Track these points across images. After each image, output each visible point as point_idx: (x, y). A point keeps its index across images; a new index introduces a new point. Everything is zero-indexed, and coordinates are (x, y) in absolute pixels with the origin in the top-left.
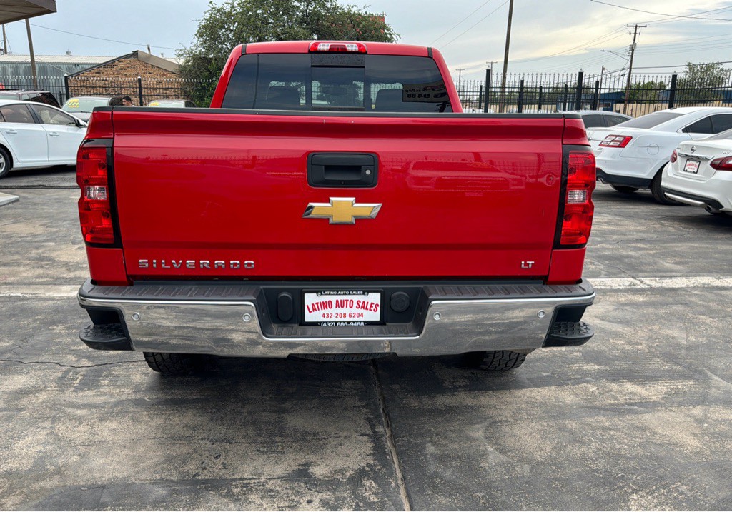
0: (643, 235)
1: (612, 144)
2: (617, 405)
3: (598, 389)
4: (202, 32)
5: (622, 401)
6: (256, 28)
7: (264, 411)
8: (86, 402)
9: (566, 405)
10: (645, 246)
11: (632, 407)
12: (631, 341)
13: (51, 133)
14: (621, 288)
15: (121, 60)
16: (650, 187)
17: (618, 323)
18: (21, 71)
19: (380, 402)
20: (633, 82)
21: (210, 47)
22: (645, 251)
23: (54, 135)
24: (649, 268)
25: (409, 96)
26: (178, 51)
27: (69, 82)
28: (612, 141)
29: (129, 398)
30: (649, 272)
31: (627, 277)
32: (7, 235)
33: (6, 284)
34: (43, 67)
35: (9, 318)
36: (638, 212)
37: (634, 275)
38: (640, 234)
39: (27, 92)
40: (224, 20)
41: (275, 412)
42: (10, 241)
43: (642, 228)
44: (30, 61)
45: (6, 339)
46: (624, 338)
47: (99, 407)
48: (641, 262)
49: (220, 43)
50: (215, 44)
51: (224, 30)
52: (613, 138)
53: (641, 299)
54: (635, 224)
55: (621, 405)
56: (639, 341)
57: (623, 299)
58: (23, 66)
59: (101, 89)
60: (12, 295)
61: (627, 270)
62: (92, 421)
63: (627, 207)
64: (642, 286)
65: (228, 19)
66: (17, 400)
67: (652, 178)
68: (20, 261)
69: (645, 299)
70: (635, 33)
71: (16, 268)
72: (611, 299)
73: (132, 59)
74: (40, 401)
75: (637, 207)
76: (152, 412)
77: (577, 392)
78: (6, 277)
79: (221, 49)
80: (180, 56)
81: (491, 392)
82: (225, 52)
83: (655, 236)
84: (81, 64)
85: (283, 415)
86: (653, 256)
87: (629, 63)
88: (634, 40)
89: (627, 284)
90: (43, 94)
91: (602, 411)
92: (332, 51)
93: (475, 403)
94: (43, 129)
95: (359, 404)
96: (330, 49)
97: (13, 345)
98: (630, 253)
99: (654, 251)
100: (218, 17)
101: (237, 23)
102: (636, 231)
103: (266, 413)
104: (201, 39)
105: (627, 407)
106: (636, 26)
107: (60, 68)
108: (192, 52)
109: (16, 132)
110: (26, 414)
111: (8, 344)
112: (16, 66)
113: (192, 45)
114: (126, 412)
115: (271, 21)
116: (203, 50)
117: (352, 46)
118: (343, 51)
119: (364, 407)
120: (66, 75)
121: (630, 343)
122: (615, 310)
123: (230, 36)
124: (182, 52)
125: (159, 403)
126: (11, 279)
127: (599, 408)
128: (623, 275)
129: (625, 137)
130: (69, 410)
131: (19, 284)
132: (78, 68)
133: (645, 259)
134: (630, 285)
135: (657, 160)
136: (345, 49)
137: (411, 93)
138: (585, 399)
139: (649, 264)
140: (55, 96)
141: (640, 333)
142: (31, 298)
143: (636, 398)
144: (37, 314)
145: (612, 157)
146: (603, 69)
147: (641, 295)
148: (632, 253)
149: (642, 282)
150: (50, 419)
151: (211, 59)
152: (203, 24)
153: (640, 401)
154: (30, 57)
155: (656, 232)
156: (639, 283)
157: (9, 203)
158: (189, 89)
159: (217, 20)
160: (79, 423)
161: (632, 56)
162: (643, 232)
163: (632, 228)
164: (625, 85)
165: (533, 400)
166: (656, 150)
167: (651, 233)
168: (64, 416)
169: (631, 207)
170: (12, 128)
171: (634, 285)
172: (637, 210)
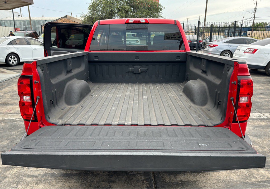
0: (263, 91)
1: (249, 52)
2: (257, 182)
3: (248, 172)
4: (90, 8)
5: (259, 180)
6: (110, 6)
7: (103, 181)
8: (31, 174)
9: (234, 181)
10: (263, 97)
11: (264, 183)
12: (261, 146)
13: (34, 49)
14: (255, 118)
15: (61, 19)
16: (265, 69)
17: (255, 136)
18: (26, 23)
19: (153, 178)
20: (255, 23)
21: (93, 13)
22: (264, 99)
23: (35, 49)
24: (266, 108)
25: (167, 38)
26: (81, 15)
27: (42, 27)
28: (249, 51)
29: (49, 172)
30: (266, 110)
31: (257, 112)
32: (14, 91)
33: (10, 113)
34: (34, 21)
35: (8, 130)
36: (259, 80)
37: (260, 111)
38: (261, 91)
39: (27, 32)
40: (98, 3)
41: (108, 182)
42: (15, 94)
43: (262, 88)
44: (29, 19)
45: (6, 141)
46: (258, 144)
47: (36, 177)
48: (263, 105)
49: (97, 12)
50: (95, 12)
51: (98, 7)
52: (249, 50)
53: (264, 124)
54: (259, 86)
55: (258, 181)
56: (265, 146)
57: (256, 124)
58: (27, 21)
59: (54, 30)
60: (11, 119)
61: (257, 108)
62: (33, 184)
63: (255, 77)
64: (263, 117)
65: (100, 3)
66: (5, 172)
67: (265, 66)
68: (16, 103)
69: (266, 124)
70: (256, 4)
71: (15, 106)
72: (251, 124)
73: (65, 18)
74: (14, 173)
75: (259, 78)
76: (57, 180)
77: (239, 174)
78: (11, 111)
79: (97, 14)
80: (82, 17)
81: (201, 173)
82: (99, 15)
83: (267, 92)
84: (48, 20)
85: (111, 184)
86: (268, 101)
87: (254, 15)
88: (256, 6)
89: (258, 116)
90: (33, 32)
91: (250, 185)
92: (135, 23)
93: (194, 180)
94: (30, 47)
95: (143, 179)
96: (134, 22)
97: (8, 143)
98: (258, 100)
99: (268, 99)
100: (96, 2)
101: (103, 4)
102: (260, 89)
103: (104, 183)
104: (90, 11)
105: (261, 183)
106: (257, 1)
107: (40, 22)
108: (86, 16)
109: (21, 48)
110: (7, 180)
111: (6, 143)
112: (25, 21)
113: (87, 13)
114: (47, 180)
115: (116, 3)
116: (91, 15)
117: (143, 20)
118: (139, 23)
119: (146, 180)
120: (41, 25)
121: (261, 147)
122: (253, 129)
123: (101, 9)
124: (83, 16)
125: (61, 176)
126: (12, 111)
127: (249, 184)
128: (255, 111)
129: (254, 49)
130: (24, 178)
131: (15, 113)
132: (46, 22)
133: (264, 103)
134: (259, 116)
135: (268, 58)
136: (140, 22)
137: (168, 37)
138: (242, 178)
139: (266, 106)
140: (37, 33)
141: (265, 142)
142: (18, 121)
143: (265, 178)
144: (19, 128)
145: (249, 57)
146: (243, 18)
147: (264, 121)
148: (259, 100)
149: (264, 115)
150: (16, 183)
151: (94, 18)
152: (91, 5)
153: (267, 180)
154: (29, 18)
155: (268, 90)
156: (262, 115)
157: (17, 76)
158: (85, 30)
159: (96, 3)
160: (27, 186)
161: (255, 13)
162: (263, 90)
163: (258, 88)
164: (252, 24)
165: (219, 178)
166: (268, 54)
167: (266, 90)
168: (22, 181)
169: (257, 77)
170: (20, 47)
171: (260, 116)
172: (259, 79)
